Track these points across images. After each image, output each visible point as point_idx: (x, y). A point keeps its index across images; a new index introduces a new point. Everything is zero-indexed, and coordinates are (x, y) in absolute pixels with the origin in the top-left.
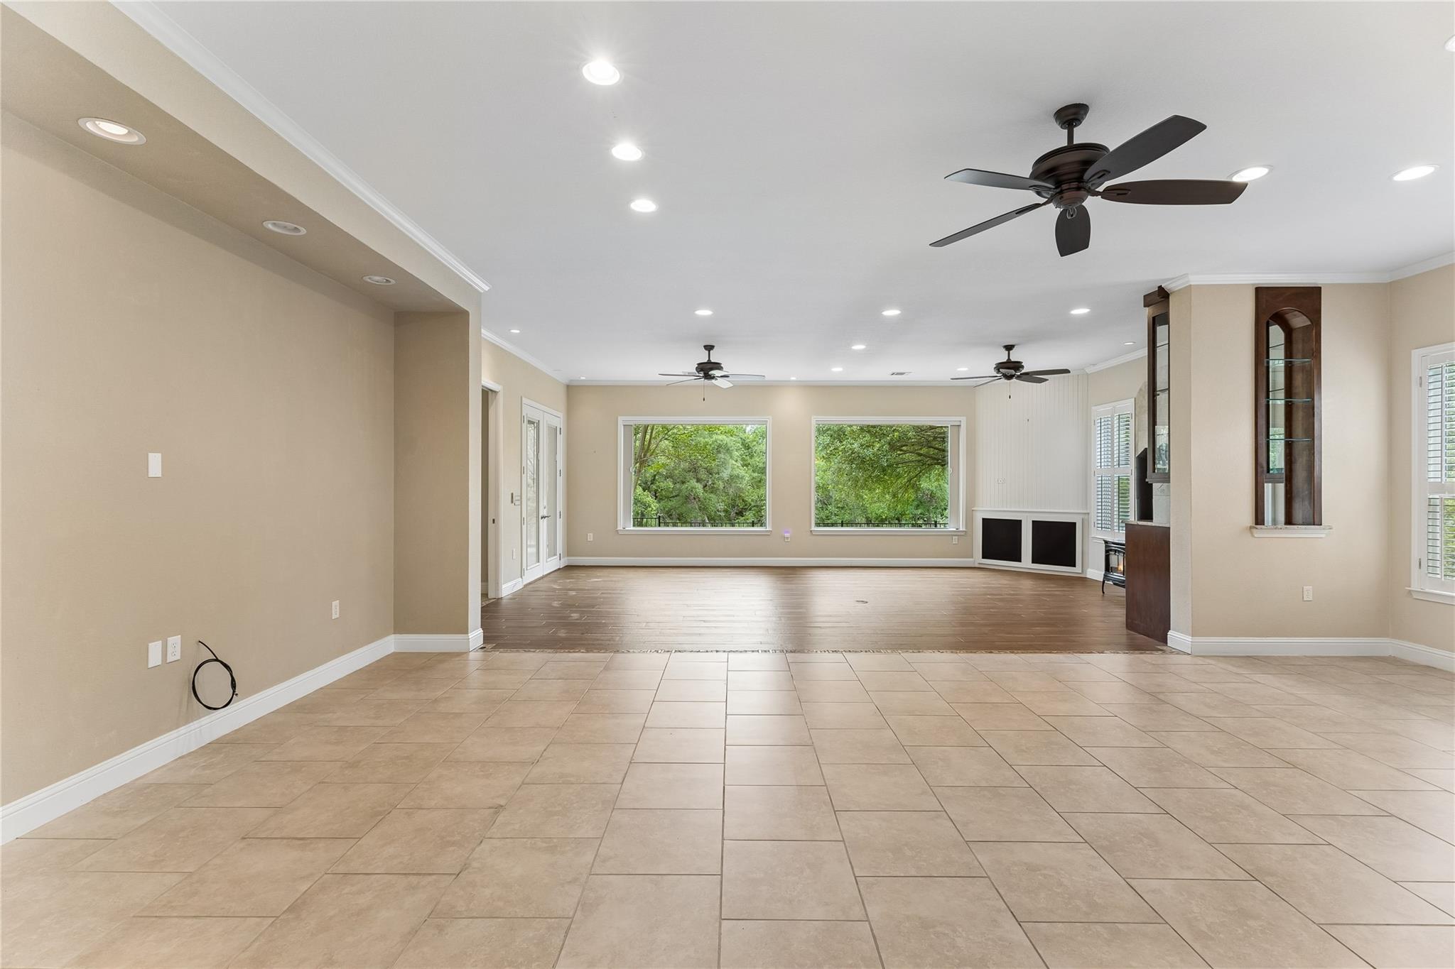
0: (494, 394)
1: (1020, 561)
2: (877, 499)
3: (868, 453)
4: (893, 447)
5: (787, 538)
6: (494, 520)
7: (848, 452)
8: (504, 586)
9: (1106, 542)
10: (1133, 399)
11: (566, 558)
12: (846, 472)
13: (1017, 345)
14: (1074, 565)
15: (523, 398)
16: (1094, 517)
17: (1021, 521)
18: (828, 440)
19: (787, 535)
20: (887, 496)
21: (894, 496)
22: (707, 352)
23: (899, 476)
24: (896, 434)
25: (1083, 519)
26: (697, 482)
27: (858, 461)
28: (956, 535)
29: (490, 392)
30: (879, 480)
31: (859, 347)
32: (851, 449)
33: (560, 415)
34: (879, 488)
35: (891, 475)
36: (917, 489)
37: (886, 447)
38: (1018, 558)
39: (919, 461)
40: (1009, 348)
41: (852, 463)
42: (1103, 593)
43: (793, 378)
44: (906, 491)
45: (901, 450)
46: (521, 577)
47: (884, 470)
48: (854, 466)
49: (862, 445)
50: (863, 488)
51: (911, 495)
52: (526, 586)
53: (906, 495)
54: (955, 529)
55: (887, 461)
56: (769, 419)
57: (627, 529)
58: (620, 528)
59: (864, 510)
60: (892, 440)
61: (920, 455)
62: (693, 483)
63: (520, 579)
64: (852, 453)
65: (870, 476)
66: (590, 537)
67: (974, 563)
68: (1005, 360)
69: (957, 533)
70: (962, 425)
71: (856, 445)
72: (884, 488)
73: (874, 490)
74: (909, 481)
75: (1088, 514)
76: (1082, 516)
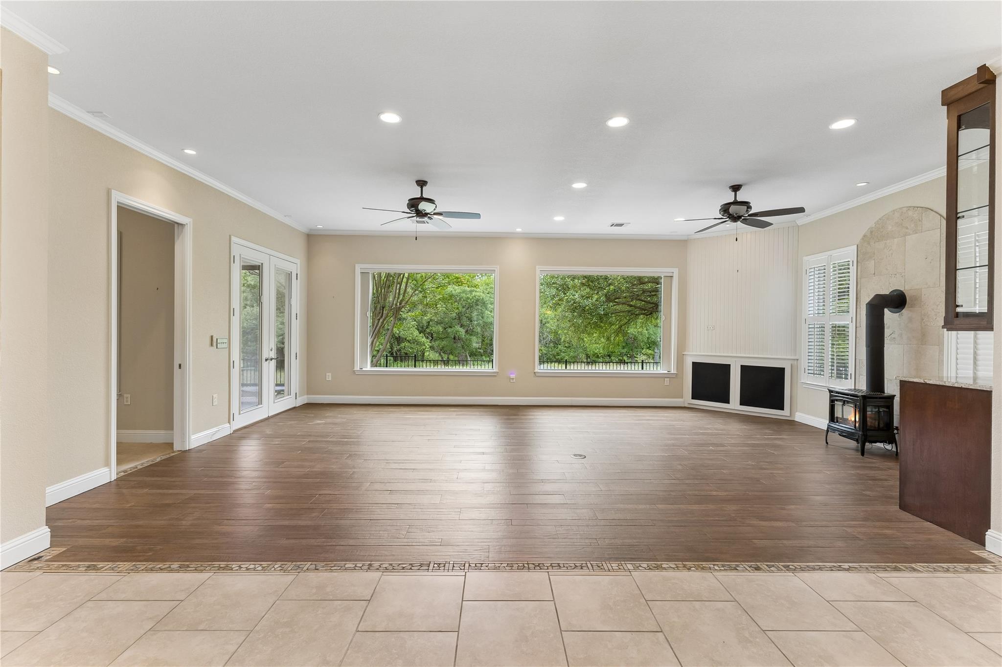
0: (180, 227)
1: (729, 403)
2: (595, 343)
3: (587, 303)
4: (609, 298)
5: (513, 379)
6: (180, 365)
7: (570, 302)
8: (193, 437)
9: (831, 391)
10: (856, 246)
11: (306, 396)
12: (568, 319)
13: (745, 184)
14: (782, 409)
15: (232, 237)
16: (804, 363)
17: (730, 365)
18: (554, 291)
19: (512, 376)
20: (602, 339)
21: (608, 339)
22: (419, 188)
23: (611, 324)
24: (612, 287)
25: (791, 365)
26: (461, 327)
27: (577, 309)
28: (668, 377)
29: (176, 225)
30: (596, 326)
31: (579, 185)
32: (573, 300)
33: (298, 261)
34: (596, 333)
35: (605, 323)
36: (625, 334)
37: (603, 299)
38: (727, 401)
39: (629, 311)
40: (736, 188)
41: (574, 311)
42: (827, 443)
43: (519, 230)
44: (617, 335)
45: (615, 302)
46: (229, 422)
47: (601, 318)
48: (575, 314)
49: (583, 297)
50: (583, 333)
51: (620, 338)
52: (235, 431)
53: (617, 338)
54: (666, 372)
55: (604, 310)
56: (497, 268)
57: (364, 369)
58: (357, 368)
59: (585, 349)
60: (608, 292)
61: (631, 306)
62: (458, 328)
63: (228, 425)
64: (574, 303)
65: (589, 323)
66: (329, 377)
67: (684, 402)
68: (732, 201)
69: (668, 376)
70: (674, 275)
71: (577, 296)
72: (600, 333)
73: (593, 334)
74: (620, 327)
75: (798, 360)
76: (790, 362)
